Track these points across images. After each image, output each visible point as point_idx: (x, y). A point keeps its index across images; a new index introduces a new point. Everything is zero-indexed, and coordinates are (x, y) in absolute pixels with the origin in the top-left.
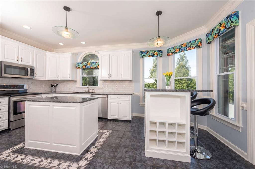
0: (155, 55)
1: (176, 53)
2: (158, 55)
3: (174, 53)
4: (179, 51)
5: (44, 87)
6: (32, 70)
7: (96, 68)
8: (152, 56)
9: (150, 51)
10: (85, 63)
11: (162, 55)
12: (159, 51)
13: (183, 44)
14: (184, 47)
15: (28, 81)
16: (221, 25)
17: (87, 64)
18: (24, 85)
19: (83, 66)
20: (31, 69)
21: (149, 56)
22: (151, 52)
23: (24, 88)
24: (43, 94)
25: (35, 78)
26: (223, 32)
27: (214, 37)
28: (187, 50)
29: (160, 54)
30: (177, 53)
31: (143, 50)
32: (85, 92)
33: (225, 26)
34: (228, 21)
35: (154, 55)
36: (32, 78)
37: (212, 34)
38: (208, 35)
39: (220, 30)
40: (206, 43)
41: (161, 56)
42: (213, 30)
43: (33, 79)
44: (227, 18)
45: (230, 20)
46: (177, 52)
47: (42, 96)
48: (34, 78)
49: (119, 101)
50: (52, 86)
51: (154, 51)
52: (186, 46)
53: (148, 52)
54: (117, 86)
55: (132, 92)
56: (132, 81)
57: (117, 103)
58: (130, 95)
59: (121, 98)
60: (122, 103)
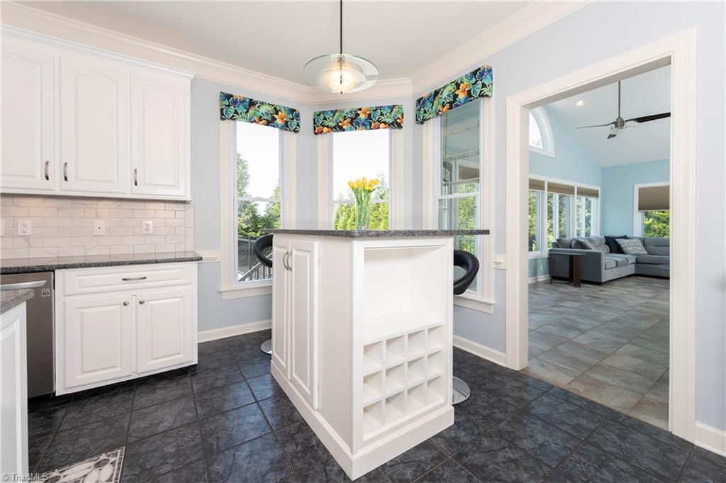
0: (279, 122)
1: (342, 129)
2: (286, 122)
3: (334, 127)
4: (350, 125)
8: (268, 123)
9: (262, 103)
11: (298, 125)
12: (292, 111)
13: (360, 109)
14: (362, 117)
16: (458, 86)
21: (256, 119)
22: (264, 109)
26: (462, 101)
27: (440, 111)
28: (371, 129)
29: (295, 120)
30: (344, 130)
31: (237, 94)
33: (469, 92)
34: (477, 81)
35: (274, 119)
37: (435, 103)
38: (424, 103)
39: (456, 96)
40: (417, 120)
41: (295, 131)
42: (436, 93)
44: (474, 73)
45: (481, 80)
46: (344, 127)
49: (134, 293)
51: (275, 108)
52: (370, 115)
53: (252, 103)
54: (102, 223)
55: (185, 248)
56: (186, 205)
57: (125, 304)
58: (191, 260)
59: (145, 278)
60: (151, 302)
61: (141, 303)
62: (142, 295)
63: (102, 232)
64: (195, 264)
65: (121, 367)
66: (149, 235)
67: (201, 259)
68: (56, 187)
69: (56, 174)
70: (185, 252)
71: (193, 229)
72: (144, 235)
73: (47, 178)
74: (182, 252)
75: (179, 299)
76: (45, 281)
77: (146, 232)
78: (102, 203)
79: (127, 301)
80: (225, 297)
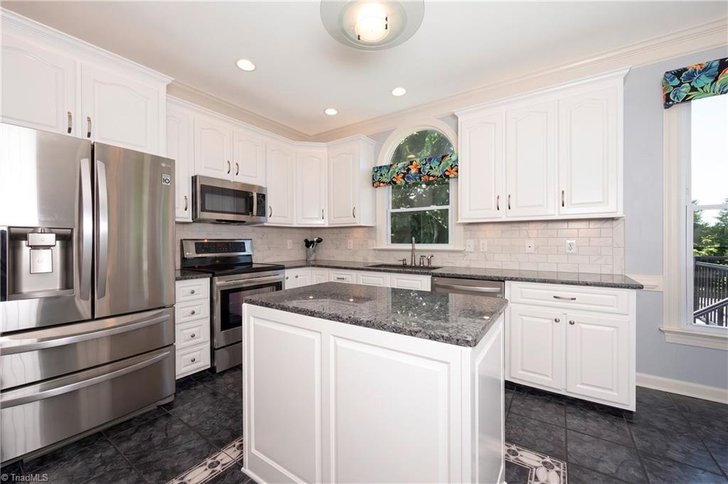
5: (289, 248)
6: (262, 197)
7: (441, 176)
10: (400, 165)
15: (253, 231)
17: (410, 167)
18: (244, 243)
19: (395, 175)
20: (258, 195)
23: (245, 251)
24: (287, 268)
25: (268, 221)
32: (401, 263)
36: (263, 223)
43: (265, 224)
47: (286, 277)
48: (266, 222)
49: (565, 311)
50: (308, 244)
54: (531, 243)
55: (613, 271)
56: (614, 222)
57: (556, 320)
58: (628, 287)
59: (575, 299)
60: (581, 325)
61: (571, 323)
62: (572, 315)
63: (532, 249)
64: (634, 292)
65: (552, 378)
66: (572, 254)
67: (641, 287)
68: (504, 216)
69: (503, 206)
70: (613, 275)
71: (622, 249)
72: (568, 254)
73: (498, 209)
74: (611, 275)
75: (612, 329)
76: (499, 289)
77: (568, 251)
78: (532, 226)
79: (558, 318)
80: (669, 338)
